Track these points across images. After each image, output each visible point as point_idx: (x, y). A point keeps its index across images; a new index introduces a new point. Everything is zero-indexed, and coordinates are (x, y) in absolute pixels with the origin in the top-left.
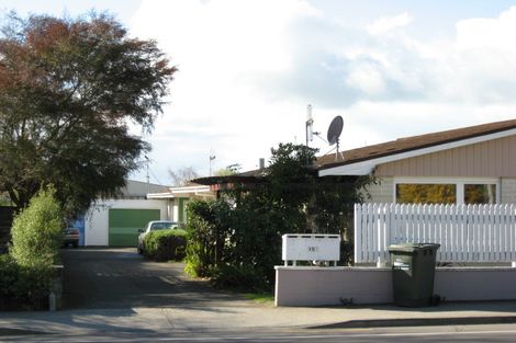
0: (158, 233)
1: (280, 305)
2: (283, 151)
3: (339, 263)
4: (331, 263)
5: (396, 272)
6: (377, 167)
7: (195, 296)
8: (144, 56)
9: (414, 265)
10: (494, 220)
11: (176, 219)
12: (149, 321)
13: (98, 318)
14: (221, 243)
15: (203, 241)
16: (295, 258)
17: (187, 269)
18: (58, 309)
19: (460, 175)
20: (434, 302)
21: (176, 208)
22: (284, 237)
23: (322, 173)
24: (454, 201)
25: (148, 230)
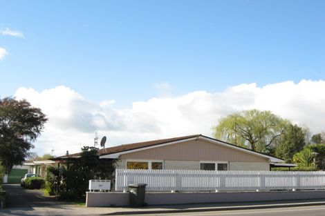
0: (30, 179)
1: (88, 206)
2: (85, 149)
3: (110, 191)
4: (107, 191)
5: (131, 194)
6: (120, 156)
7: (52, 203)
8: (35, 114)
9: (138, 191)
10: (163, 175)
11: (34, 173)
12: (40, 212)
13: (20, 211)
14: (59, 183)
15: (52, 182)
16: (94, 189)
17: (45, 192)
18: (4, 208)
19: (150, 159)
20: (145, 205)
21: (34, 169)
22: (90, 181)
23: (101, 157)
24: (147, 168)
25: (26, 178)
